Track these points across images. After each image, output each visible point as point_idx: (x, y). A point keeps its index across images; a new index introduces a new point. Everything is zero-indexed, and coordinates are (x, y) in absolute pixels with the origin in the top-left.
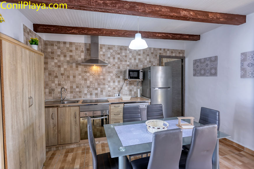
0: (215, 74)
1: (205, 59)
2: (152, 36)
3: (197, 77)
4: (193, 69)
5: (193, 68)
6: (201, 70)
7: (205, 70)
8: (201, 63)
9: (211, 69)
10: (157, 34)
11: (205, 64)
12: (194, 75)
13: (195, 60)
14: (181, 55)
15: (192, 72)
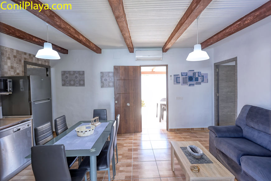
0: (83, 85)
1: (74, 72)
2: (28, 38)
3: (66, 87)
4: (62, 80)
5: (62, 78)
6: (70, 81)
7: (74, 81)
8: (70, 74)
9: (80, 80)
10: (34, 38)
11: (74, 76)
12: (63, 85)
13: (64, 71)
14: (47, 64)
15: (60, 82)
